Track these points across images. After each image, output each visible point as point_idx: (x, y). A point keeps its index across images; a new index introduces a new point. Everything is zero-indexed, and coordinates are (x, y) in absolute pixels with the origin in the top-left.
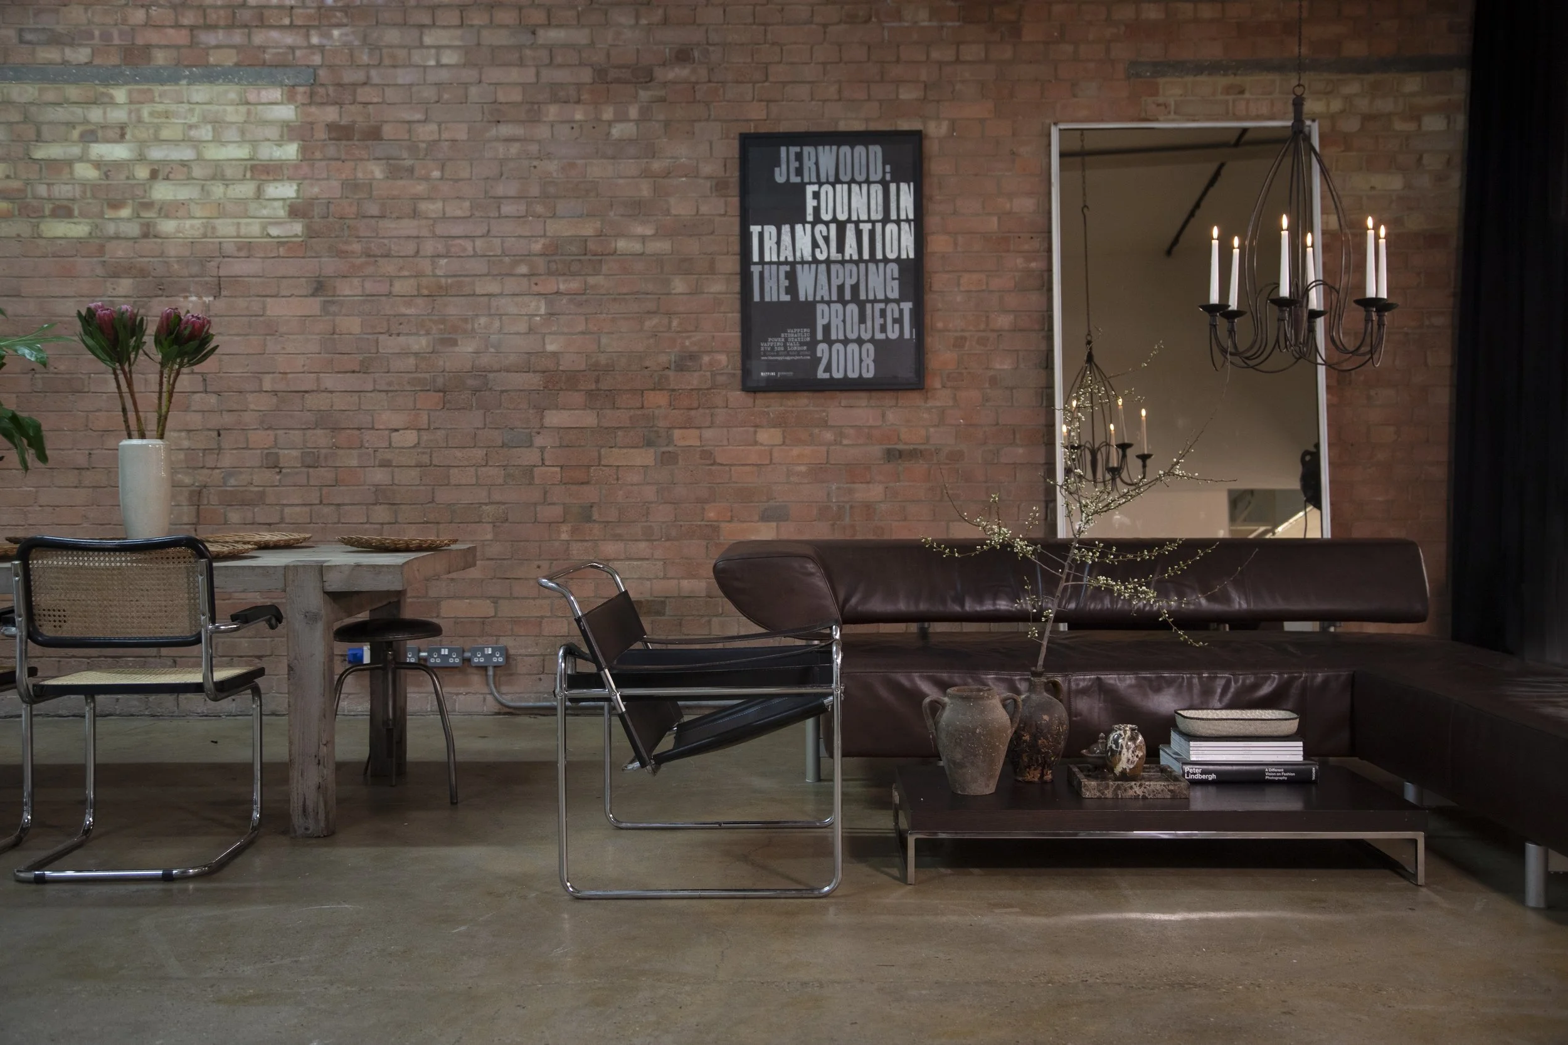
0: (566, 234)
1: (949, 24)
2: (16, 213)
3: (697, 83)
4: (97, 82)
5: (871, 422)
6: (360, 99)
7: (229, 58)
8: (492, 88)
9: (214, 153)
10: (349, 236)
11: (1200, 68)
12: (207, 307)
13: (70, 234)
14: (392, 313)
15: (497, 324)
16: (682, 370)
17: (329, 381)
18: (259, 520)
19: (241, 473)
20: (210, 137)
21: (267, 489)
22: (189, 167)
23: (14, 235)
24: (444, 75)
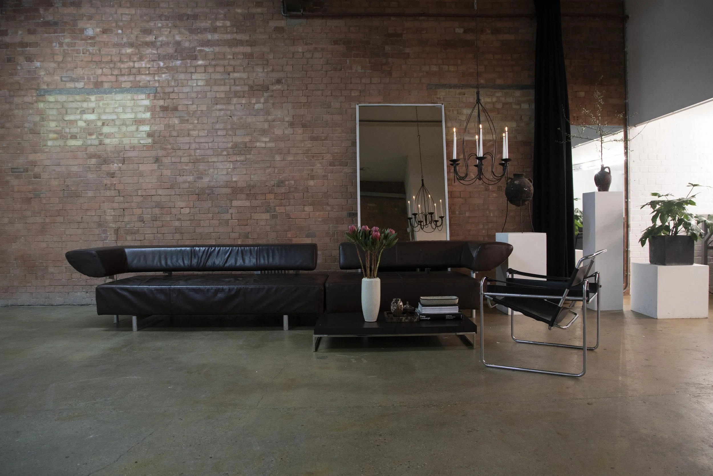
0: (239, 141)
1: (368, 71)
2: (59, 138)
3: (284, 90)
4: (85, 94)
5: (343, 204)
6: (171, 97)
7: (128, 85)
8: (215, 93)
9: (123, 116)
10: (167, 143)
11: (450, 87)
12: (120, 168)
13: (76, 145)
14: (181, 168)
15: (216, 172)
16: (279, 186)
17: (160, 192)
18: (137, 239)
19: (131, 223)
20: (122, 112)
21: (140, 228)
22: (115, 121)
23: (58, 145)
24: (199, 89)
